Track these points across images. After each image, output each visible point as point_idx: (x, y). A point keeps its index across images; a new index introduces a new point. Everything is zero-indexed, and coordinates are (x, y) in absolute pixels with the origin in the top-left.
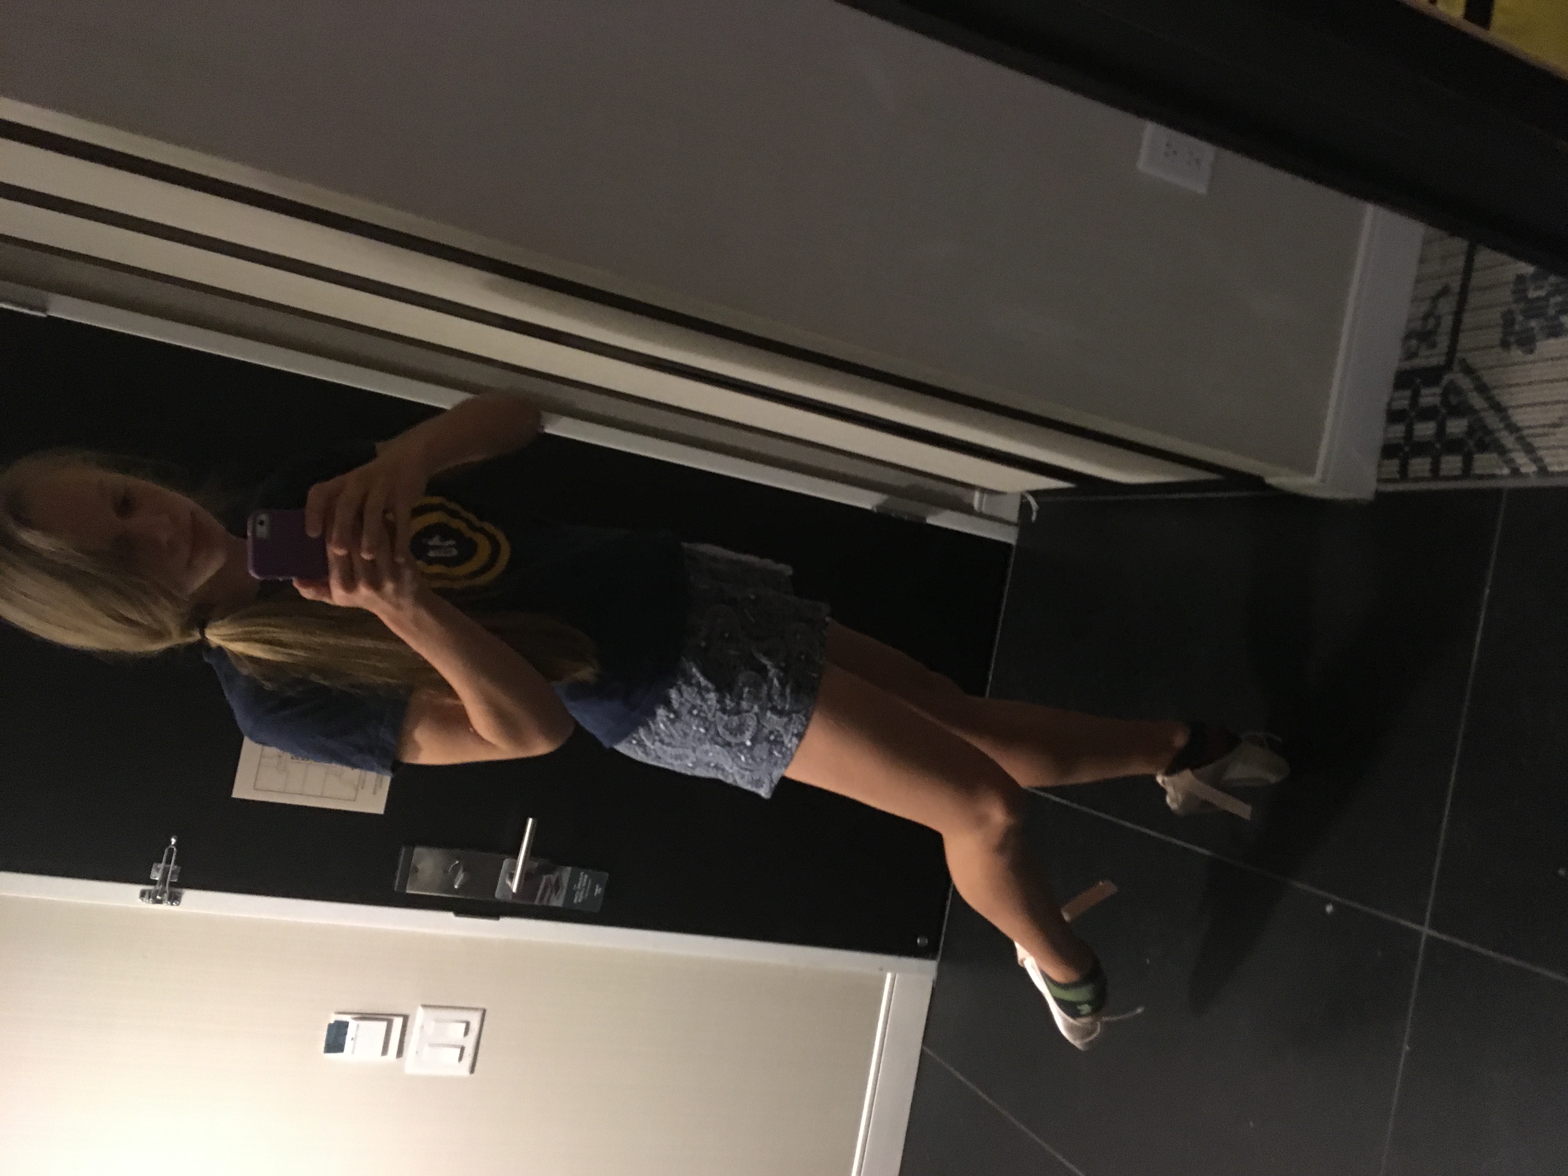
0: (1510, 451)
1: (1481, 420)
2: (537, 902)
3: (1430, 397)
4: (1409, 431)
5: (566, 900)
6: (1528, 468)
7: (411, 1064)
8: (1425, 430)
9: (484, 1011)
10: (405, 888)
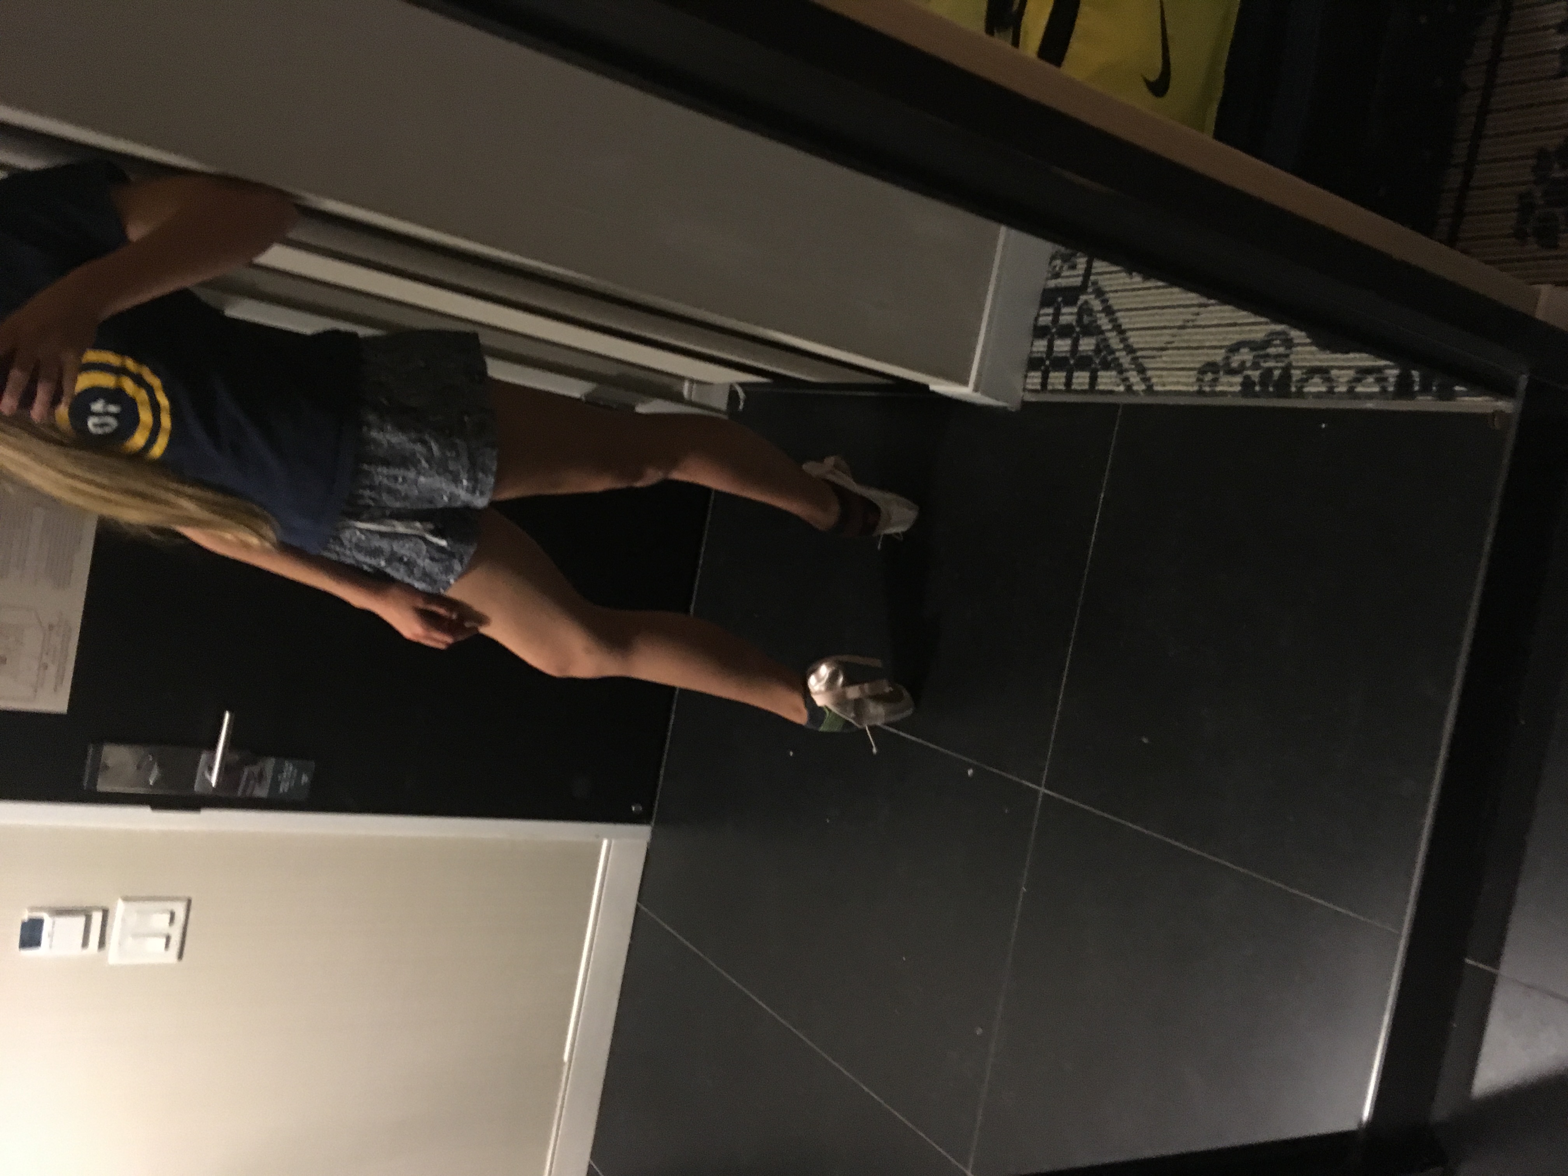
0: (1127, 370)
1: (1105, 340)
2: (239, 793)
3: (1068, 315)
4: (1050, 347)
5: (271, 789)
6: (1140, 387)
7: (113, 954)
8: (1062, 346)
9: (189, 902)
10: (95, 785)
